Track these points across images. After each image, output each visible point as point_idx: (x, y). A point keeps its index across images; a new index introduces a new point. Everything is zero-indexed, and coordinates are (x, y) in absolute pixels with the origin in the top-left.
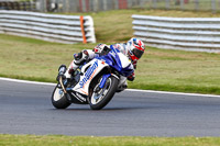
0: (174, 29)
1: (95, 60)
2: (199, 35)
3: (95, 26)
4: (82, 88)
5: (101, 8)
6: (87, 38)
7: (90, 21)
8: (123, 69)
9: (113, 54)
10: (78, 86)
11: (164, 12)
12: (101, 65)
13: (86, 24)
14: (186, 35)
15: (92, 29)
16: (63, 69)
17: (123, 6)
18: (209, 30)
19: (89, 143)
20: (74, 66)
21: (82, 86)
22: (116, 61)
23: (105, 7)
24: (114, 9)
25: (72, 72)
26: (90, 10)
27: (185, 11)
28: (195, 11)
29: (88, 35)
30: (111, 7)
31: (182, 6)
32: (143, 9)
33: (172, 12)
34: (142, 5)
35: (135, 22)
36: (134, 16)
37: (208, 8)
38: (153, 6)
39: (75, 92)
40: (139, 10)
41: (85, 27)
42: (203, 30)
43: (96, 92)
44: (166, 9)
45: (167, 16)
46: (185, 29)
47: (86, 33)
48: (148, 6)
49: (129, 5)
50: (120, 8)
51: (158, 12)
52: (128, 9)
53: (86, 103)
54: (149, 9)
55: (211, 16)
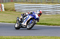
0: (26, 7)
1: (28, 16)
2: (33, 9)
3: (4, 7)
4: (24, 24)
5: (6, 2)
6: (2, 10)
7: (3, 5)
8: (36, 18)
9: (34, 14)
10: (23, 23)
11: (23, 3)
12: (30, 17)
13: (2, 6)
14: (29, 9)
15: (3, 7)
16: (18, 18)
17: (12, 1)
18: (35, 7)
19: (3, 38)
20: (22, 17)
21: (24, 23)
22: (34, 16)
23: (7, 1)
24: (9, 2)
25: (21, 19)
26: (3, 2)
27: (29, 2)
28: (31, 3)
29: (2, 9)
30: (9, 1)
31: (28, 1)
32: (17, 2)
33: (25, 3)
34: (17, 1)
35: (15, 5)
36: (15, 4)
37: (35, 2)
38: (20, 1)
39: (22, 25)
40: (16, 2)
41: (1, 7)
42: (34, 7)
43: (29, 25)
44: (24, 2)
45: (24, 4)
46: (29, 7)
47: (2, 8)
48: (18, 1)
49: (14, 1)
50: (11, 2)
51: (21, 3)
52: (13, 2)
53: (25, 28)
54: (19, 2)
55: (36, 4)
